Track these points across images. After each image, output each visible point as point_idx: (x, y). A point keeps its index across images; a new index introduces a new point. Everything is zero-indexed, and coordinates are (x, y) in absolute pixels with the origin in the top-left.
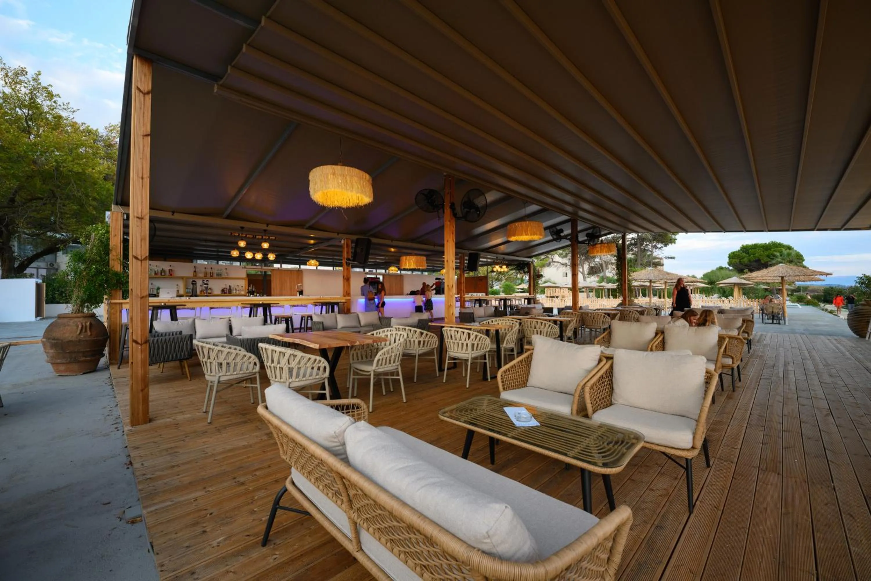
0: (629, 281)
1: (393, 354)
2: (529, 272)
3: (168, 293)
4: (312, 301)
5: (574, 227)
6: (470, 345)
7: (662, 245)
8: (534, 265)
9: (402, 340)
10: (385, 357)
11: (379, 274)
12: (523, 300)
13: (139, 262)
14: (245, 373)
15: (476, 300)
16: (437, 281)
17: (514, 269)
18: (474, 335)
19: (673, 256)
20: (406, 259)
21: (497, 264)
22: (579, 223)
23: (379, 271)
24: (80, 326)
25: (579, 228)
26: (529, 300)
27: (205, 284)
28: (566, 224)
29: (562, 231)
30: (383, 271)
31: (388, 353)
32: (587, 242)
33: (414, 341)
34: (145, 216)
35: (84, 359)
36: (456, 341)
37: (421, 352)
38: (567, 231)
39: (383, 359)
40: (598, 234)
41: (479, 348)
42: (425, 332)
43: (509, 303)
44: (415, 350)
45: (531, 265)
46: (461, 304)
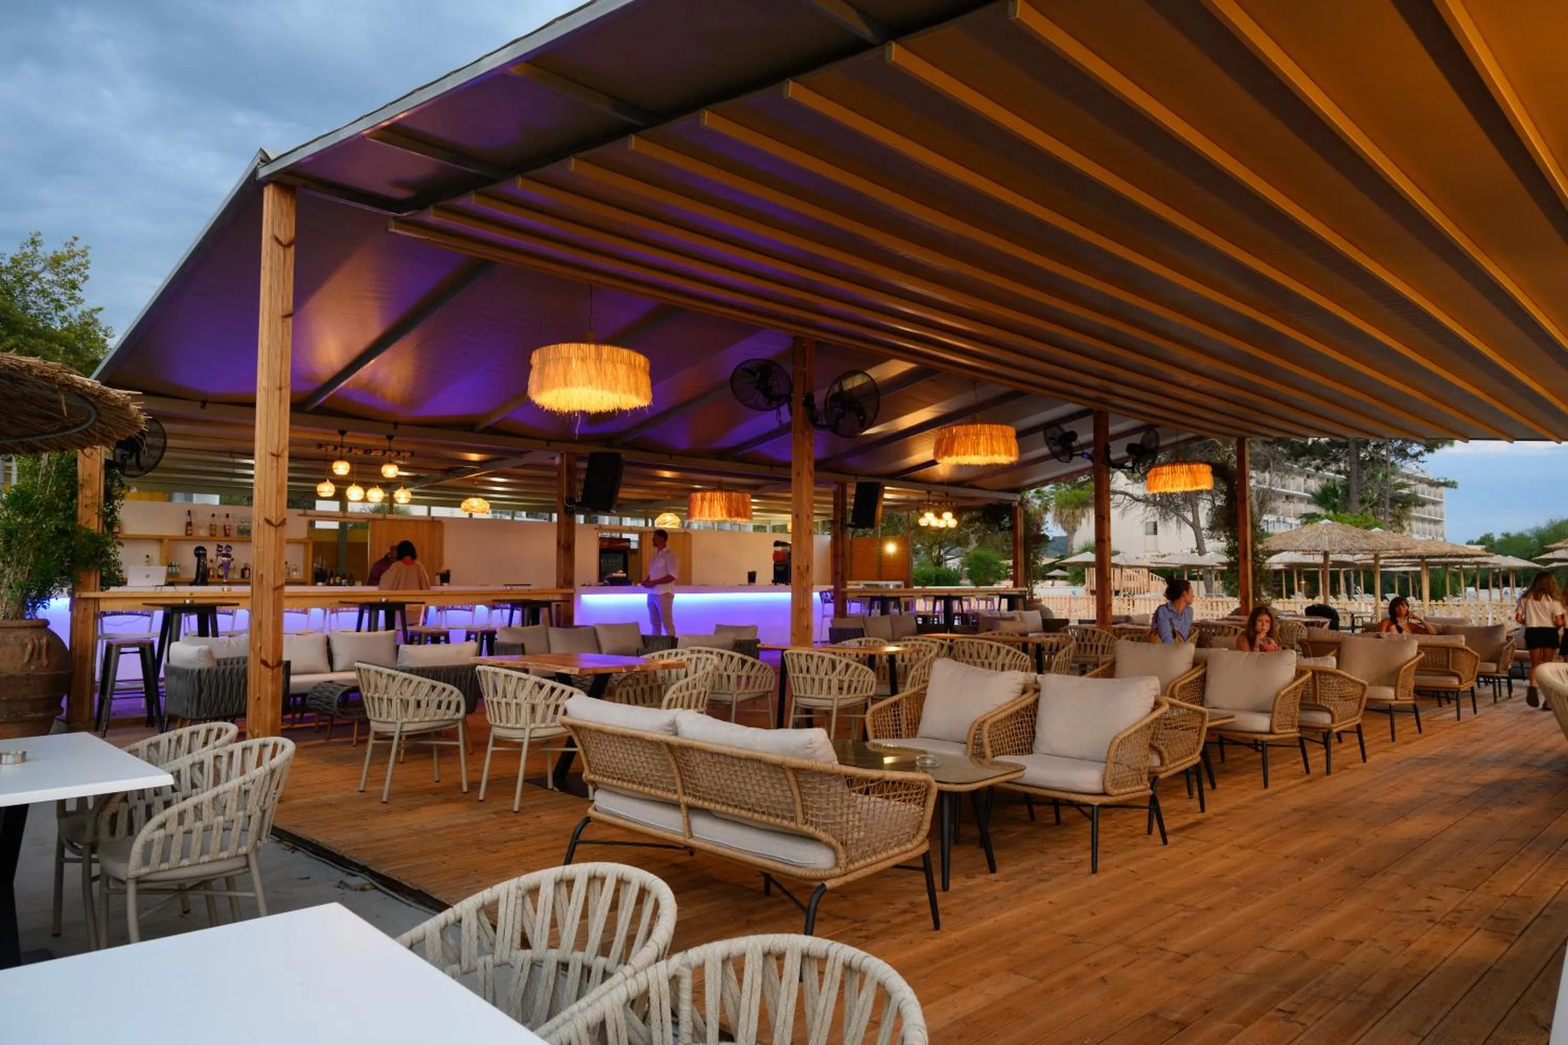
0: (1255, 554)
1: (695, 692)
2: (1013, 528)
3: (148, 576)
4: (491, 598)
5: (1100, 427)
6: (835, 684)
7: (1421, 448)
8: (1026, 512)
9: (710, 668)
10: (681, 695)
11: (631, 530)
12: (996, 599)
13: (273, 529)
14: (443, 720)
15: (873, 599)
16: (779, 549)
17: (978, 519)
18: (843, 664)
19: (1451, 479)
20: (703, 499)
21: (929, 508)
22: (1112, 418)
23: (628, 522)
24: (30, 646)
25: (1113, 429)
26: (1013, 603)
27: (224, 555)
28: (1083, 420)
29: (1073, 436)
30: (641, 523)
31: (687, 689)
32: (1129, 464)
33: (729, 677)
34: (283, 451)
35: (33, 715)
36: (808, 676)
37: (742, 698)
38: (1086, 436)
39: (677, 699)
40: (1153, 445)
41: (853, 689)
42: (750, 660)
43: (956, 606)
44: (732, 694)
45: (1020, 511)
46: (836, 607)
